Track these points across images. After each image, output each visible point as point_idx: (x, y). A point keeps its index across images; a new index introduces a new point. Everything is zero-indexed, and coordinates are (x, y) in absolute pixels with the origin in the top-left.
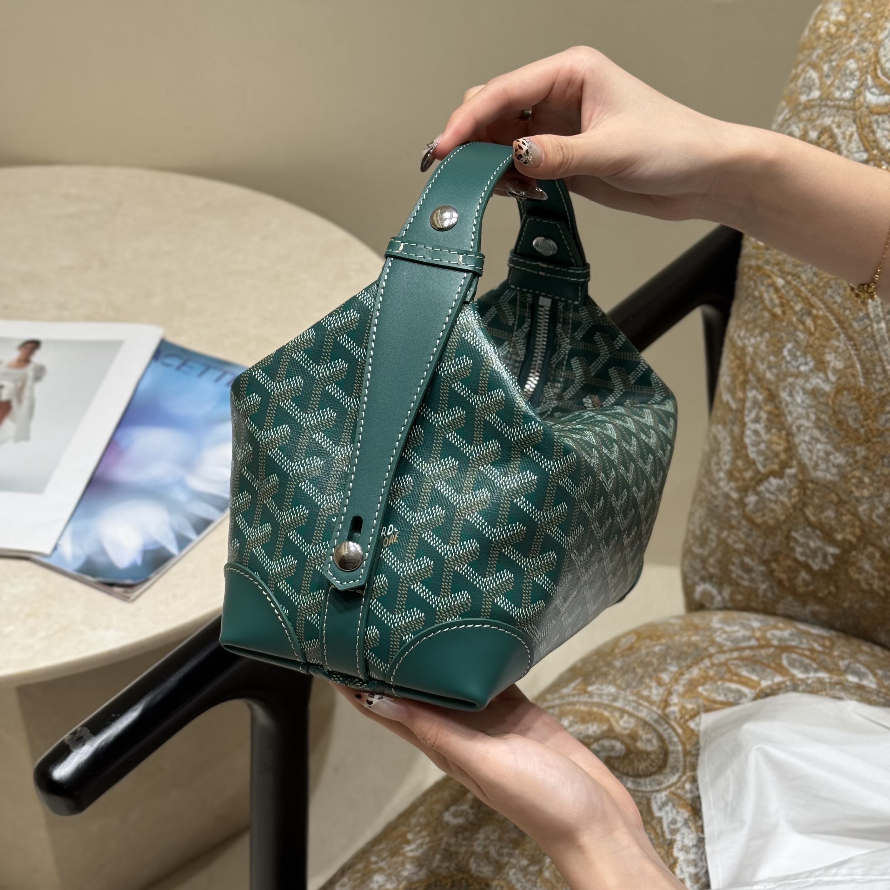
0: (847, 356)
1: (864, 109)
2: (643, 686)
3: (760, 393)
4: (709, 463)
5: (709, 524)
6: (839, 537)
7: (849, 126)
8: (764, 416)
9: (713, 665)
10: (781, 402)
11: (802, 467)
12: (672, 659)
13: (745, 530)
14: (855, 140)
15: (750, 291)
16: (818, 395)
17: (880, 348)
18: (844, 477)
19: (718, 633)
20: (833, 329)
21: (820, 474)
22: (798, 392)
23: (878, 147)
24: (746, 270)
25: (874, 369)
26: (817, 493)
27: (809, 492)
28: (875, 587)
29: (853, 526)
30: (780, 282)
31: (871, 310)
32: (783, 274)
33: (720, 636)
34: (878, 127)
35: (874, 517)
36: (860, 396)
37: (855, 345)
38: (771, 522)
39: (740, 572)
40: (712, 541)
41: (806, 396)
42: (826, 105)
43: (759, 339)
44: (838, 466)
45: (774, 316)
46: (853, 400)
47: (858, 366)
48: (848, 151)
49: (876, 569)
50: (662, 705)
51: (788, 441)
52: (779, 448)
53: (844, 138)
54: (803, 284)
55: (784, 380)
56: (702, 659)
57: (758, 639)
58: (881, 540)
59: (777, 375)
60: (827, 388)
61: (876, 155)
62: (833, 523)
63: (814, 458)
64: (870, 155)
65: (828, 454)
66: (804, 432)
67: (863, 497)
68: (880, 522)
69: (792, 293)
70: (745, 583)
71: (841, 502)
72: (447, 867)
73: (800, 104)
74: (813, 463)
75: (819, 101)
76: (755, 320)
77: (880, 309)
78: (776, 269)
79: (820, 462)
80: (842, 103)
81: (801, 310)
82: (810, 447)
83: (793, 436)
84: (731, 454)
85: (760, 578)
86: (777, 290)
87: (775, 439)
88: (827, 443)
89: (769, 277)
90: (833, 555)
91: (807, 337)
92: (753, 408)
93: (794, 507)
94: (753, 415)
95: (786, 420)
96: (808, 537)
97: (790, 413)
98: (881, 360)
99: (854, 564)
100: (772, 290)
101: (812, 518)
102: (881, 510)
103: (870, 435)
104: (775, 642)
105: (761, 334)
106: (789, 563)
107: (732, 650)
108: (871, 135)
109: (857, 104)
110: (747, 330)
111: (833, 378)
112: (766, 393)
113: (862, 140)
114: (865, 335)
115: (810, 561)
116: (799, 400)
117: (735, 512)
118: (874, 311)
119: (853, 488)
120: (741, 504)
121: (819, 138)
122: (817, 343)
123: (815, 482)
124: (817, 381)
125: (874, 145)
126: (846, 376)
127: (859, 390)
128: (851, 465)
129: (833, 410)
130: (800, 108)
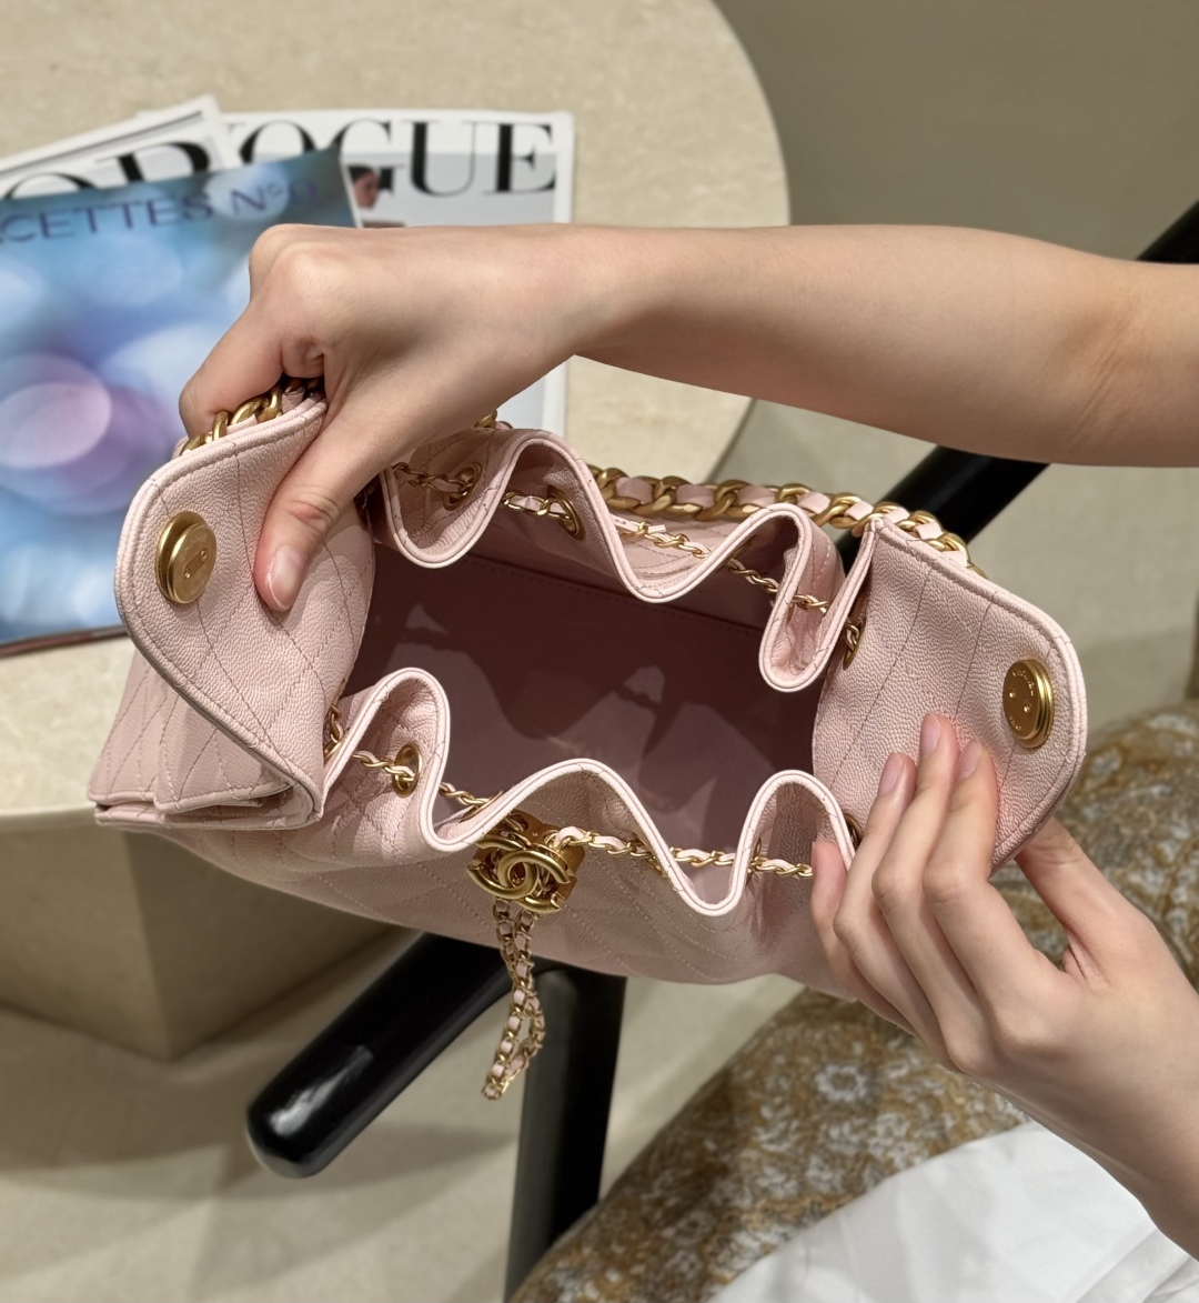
2: (1132, 865)
12: (1180, 816)
50: (1162, 904)
72: (829, 1181)
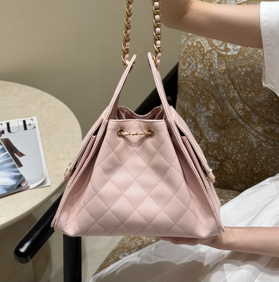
0: (216, 105)
3: (191, 120)
6: (219, 158)
7: (205, 40)
8: (192, 126)
10: (197, 121)
11: (206, 139)
15: (183, 90)
16: (208, 117)
17: (225, 101)
18: (219, 140)
20: (210, 98)
21: (211, 141)
22: (202, 118)
23: (214, 46)
24: (181, 84)
25: (224, 107)
26: (211, 146)
27: (208, 146)
28: (231, 172)
29: (223, 154)
30: (193, 86)
31: (220, 91)
32: (193, 84)
35: (229, 151)
36: (221, 116)
37: (217, 101)
41: (205, 118)
43: (188, 104)
44: (217, 137)
45: (192, 96)
46: (219, 117)
47: (219, 107)
48: (206, 47)
49: (231, 166)
51: (201, 132)
52: (199, 135)
53: (204, 44)
54: (200, 86)
55: (198, 115)
58: (232, 157)
59: (195, 114)
60: (211, 115)
61: (214, 48)
62: (217, 154)
64: (212, 48)
65: (213, 134)
66: (205, 129)
67: (225, 145)
68: (231, 152)
69: (197, 89)
71: (218, 148)
73: (189, 36)
74: (209, 138)
76: (186, 99)
77: (223, 90)
78: (191, 83)
79: (211, 137)
81: (200, 94)
82: (208, 133)
83: (202, 130)
86: (192, 89)
87: (197, 132)
88: (213, 131)
89: (189, 85)
90: (218, 164)
91: (203, 101)
92: (189, 124)
93: (205, 152)
95: (199, 126)
96: (210, 160)
97: (200, 124)
98: (225, 105)
99: (224, 166)
100: (190, 89)
101: (211, 154)
102: (231, 148)
103: (225, 127)
108: (212, 42)
110: (184, 102)
111: (212, 112)
112: (192, 119)
113: (209, 44)
114: (220, 98)
116: (203, 120)
118: (222, 91)
119: (222, 143)
121: (197, 45)
122: (206, 102)
123: (211, 143)
124: (207, 114)
125: (213, 45)
126: (216, 111)
127: (220, 114)
128: (220, 137)
129: (213, 121)
130: (190, 37)
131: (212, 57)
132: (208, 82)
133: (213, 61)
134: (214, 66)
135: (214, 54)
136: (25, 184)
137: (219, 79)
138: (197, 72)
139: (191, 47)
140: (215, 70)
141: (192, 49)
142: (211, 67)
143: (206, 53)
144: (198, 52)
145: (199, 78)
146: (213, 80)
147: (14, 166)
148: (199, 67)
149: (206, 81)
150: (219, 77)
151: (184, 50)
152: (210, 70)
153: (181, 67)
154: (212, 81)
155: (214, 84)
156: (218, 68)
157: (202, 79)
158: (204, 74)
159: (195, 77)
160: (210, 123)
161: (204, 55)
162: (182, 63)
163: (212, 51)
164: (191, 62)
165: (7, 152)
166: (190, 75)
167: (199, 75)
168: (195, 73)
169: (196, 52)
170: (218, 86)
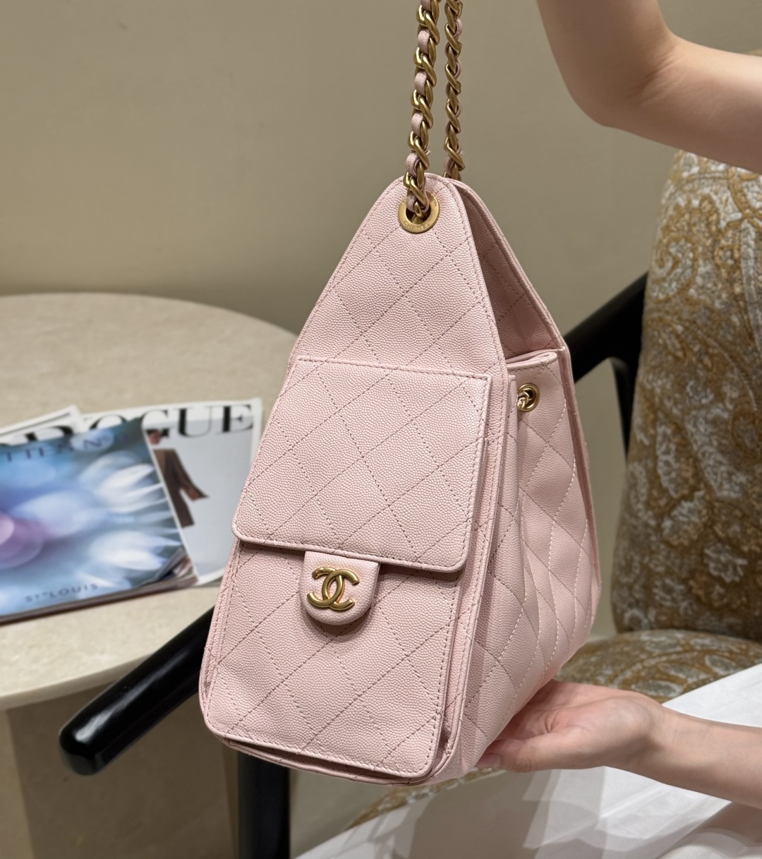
0: (742, 386)
1: (735, 178)
3: (669, 428)
4: (629, 499)
5: (632, 553)
6: (746, 549)
7: (724, 192)
8: (673, 447)
9: (644, 667)
10: (687, 433)
11: (708, 488)
12: (607, 666)
13: (664, 553)
14: (731, 204)
15: (655, 340)
16: (718, 423)
18: (745, 494)
19: (647, 644)
20: (728, 365)
21: (725, 493)
22: (701, 423)
23: (749, 207)
24: (650, 323)
26: (724, 511)
27: (716, 511)
30: (680, 329)
31: (758, 344)
32: (682, 322)
33: (649, 645)
34: (749, 190)
36: (755, 419)
37: (747, 375)
38: (686, 543)
39: (662, 594)
40: (636, 568)
41: (708, 425)
42: (705, 178)
43: (665, 380)
44: (741, 484)
45: (677, 359)
46: (749, 424)
47: (751, 394)
48: (726, 213)
51: (695, 467)
52: (688, 474)
53: (721, 203)
54: (699, 328)
55: (689, 414)
56: (634, 664)
57: (682, 646)
59: (682, 411)
60: (726, 416)
61: (748, 214)
62: (739, 536)
63: (719, 479)
64: (743, 214)
65: (730, 474)
66: (709, 457)
69: (690, 337)
70: (668, 604)
71: (744, 516)
73: (682, 179)
74: (718, 484)
75: (698, 176)
76: (661, 365)
78: (676, 317)
79: (724, 482)
80: (717, 175)
81: (699, 351)
82: (715, 470)
83: (699, 461)
84: (647, 486)
85: (680, 598)
86: (678, 336)
87: (684, 467)
88: (729, 465)
89: (670, 325)
90: (742, 566)
91: (706, 374)
92: (664, 441)
93: (705, 525)
94: (664, 448)
95: (692, 448)
96: (719, 552)
97: (696, 441)
99: (760, 571)
100: (673, 337)
101: (720, 534)
104: (698, 648)
105: (667, 376)
106: (704, 578)
107: (660, 656)
108: (743, 198)
109: (730, 174)
110: (654, 375)
111: (730, 407)
112: (673, 427)
113: (736, 203)
114: (755, 366)
115: (723, 575)
116: (702, 429)
117: (653, 538)
119: (754, 503)
120: (659, 529)
121: (700, 205)
122: (715, 377)
123: (722, 501)
124: (717, 411)
125: (747, 205)
126: (741, 404)
127: (753, 415)
128: (751, 482)
129: (732, 435)
130: (684, 182)
131: (740, 240)
132: (722, 315)
133: (743, 253)
134: (745, 268)
135: (746, 231)
136: (184, 572)
137: (755, 308)
138: (695, 286)
139: (684, 211)
140: (744, 281)
141: (687, 216)
142: (734, 273)
143: (725, 229)
144: (703, 225)
145: (697, 303)
146: (738, 309)
147: (169, 523)
148: (702, 270)
149: (719, 312)
150: (757, 302)
151: (665, 222)
152: (731, 282)
153: (654, 272)
154: (736, 314)
155: (741, 322)
156: (754, 274)
157: (706, 308)
158: (713, 292)
159: (688, 300)
160: (724, 442)
161: (717, 236)
162: (657, 261)
163: (740, 224)
164: (680, 255)
165: (162, 484)
166: (674, 296)
167: (699, 294)
168: (689, 288)
169: (697, 228)
170: (750, 327)
